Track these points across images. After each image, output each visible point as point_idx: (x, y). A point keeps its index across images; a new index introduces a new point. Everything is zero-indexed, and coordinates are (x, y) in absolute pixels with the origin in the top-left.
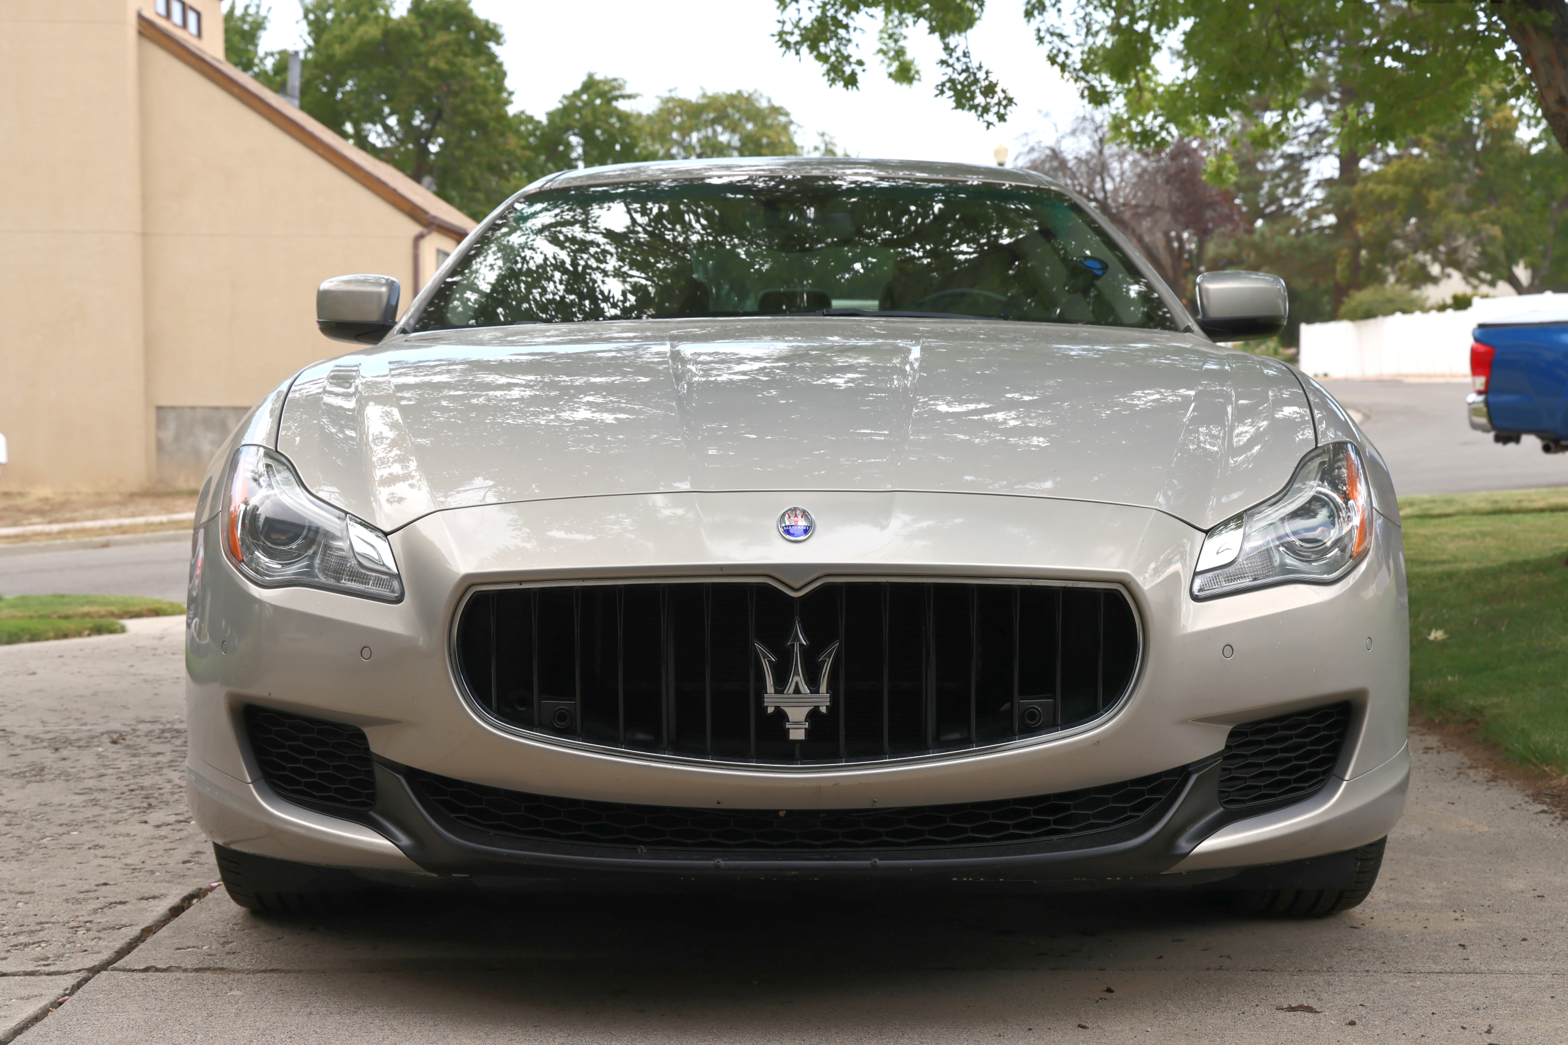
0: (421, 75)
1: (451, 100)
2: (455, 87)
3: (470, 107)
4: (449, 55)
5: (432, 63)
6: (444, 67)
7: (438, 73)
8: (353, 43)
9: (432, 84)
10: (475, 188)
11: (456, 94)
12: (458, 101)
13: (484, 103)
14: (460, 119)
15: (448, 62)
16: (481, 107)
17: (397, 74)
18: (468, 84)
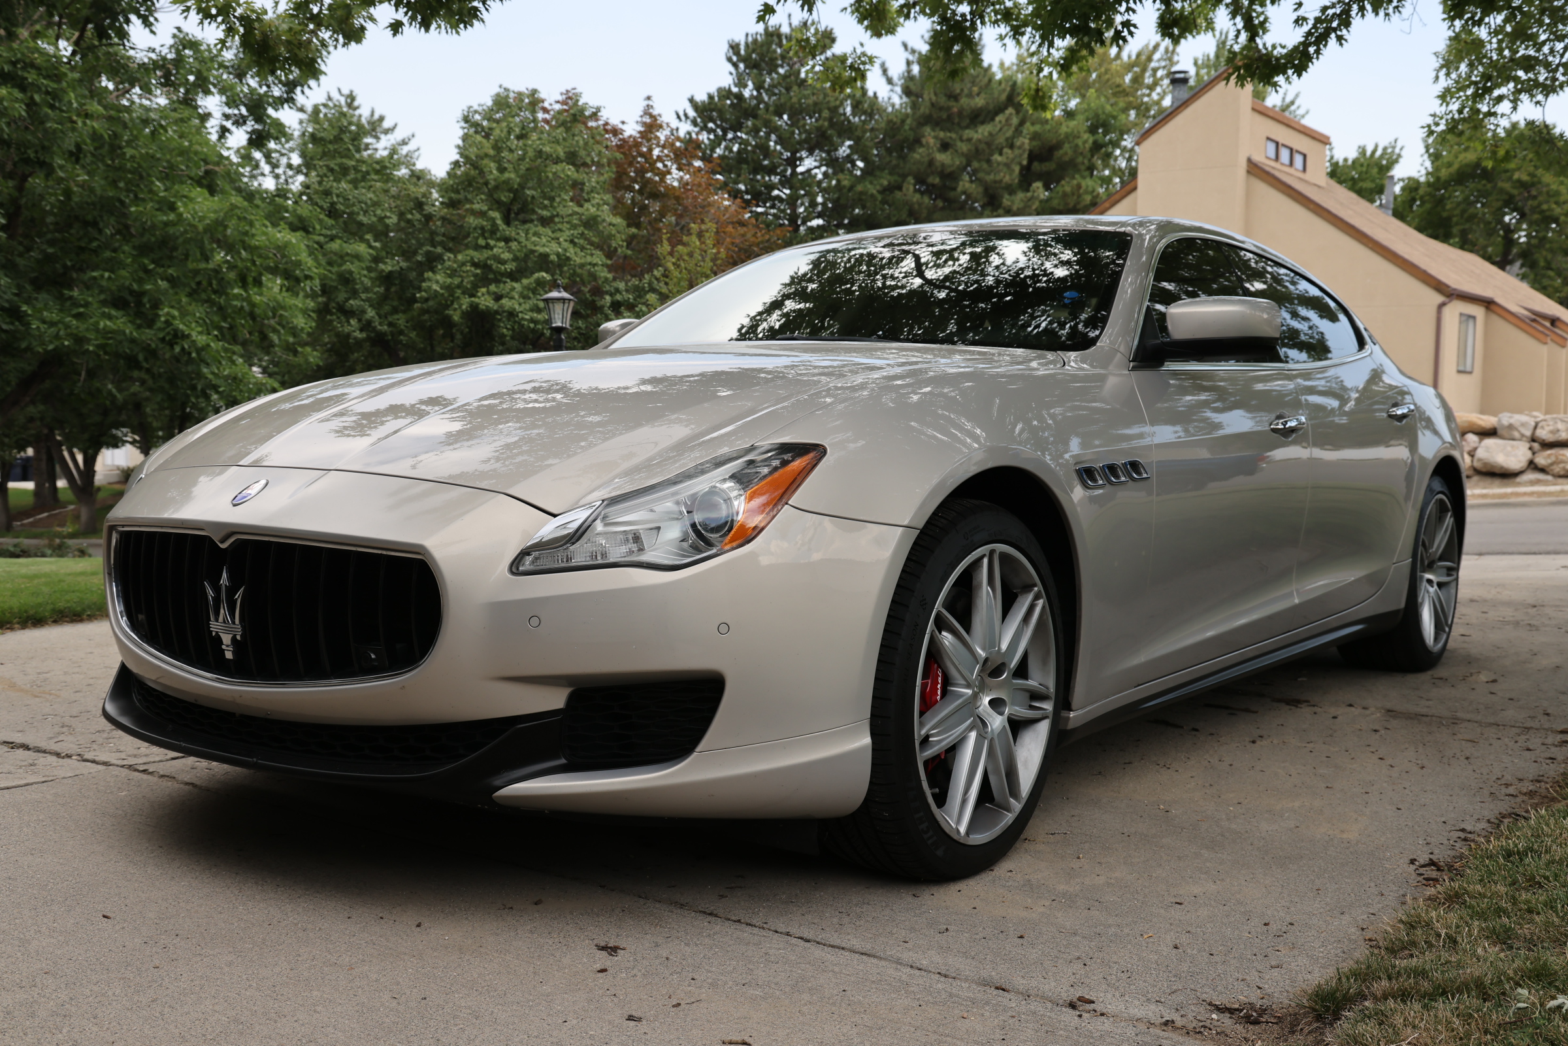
0: (1507, 186)
1: (1530, 203)
2: (1534, 192)
3: (1545, 207)
4: (1531, 169)
5: (1516, 176)
6: (1525, 178)
7: (1521, 184)
8: (1456, 166)
9: (1515, 192)
10: (1548, 267)
11: (1535, 197)
12: (1535, 203)
13: (1557, 203)
14: (1536, 217)
15: (1529, 175)
16: (1554, 206)
17: (1489, 186)
18: (1545, 190)
